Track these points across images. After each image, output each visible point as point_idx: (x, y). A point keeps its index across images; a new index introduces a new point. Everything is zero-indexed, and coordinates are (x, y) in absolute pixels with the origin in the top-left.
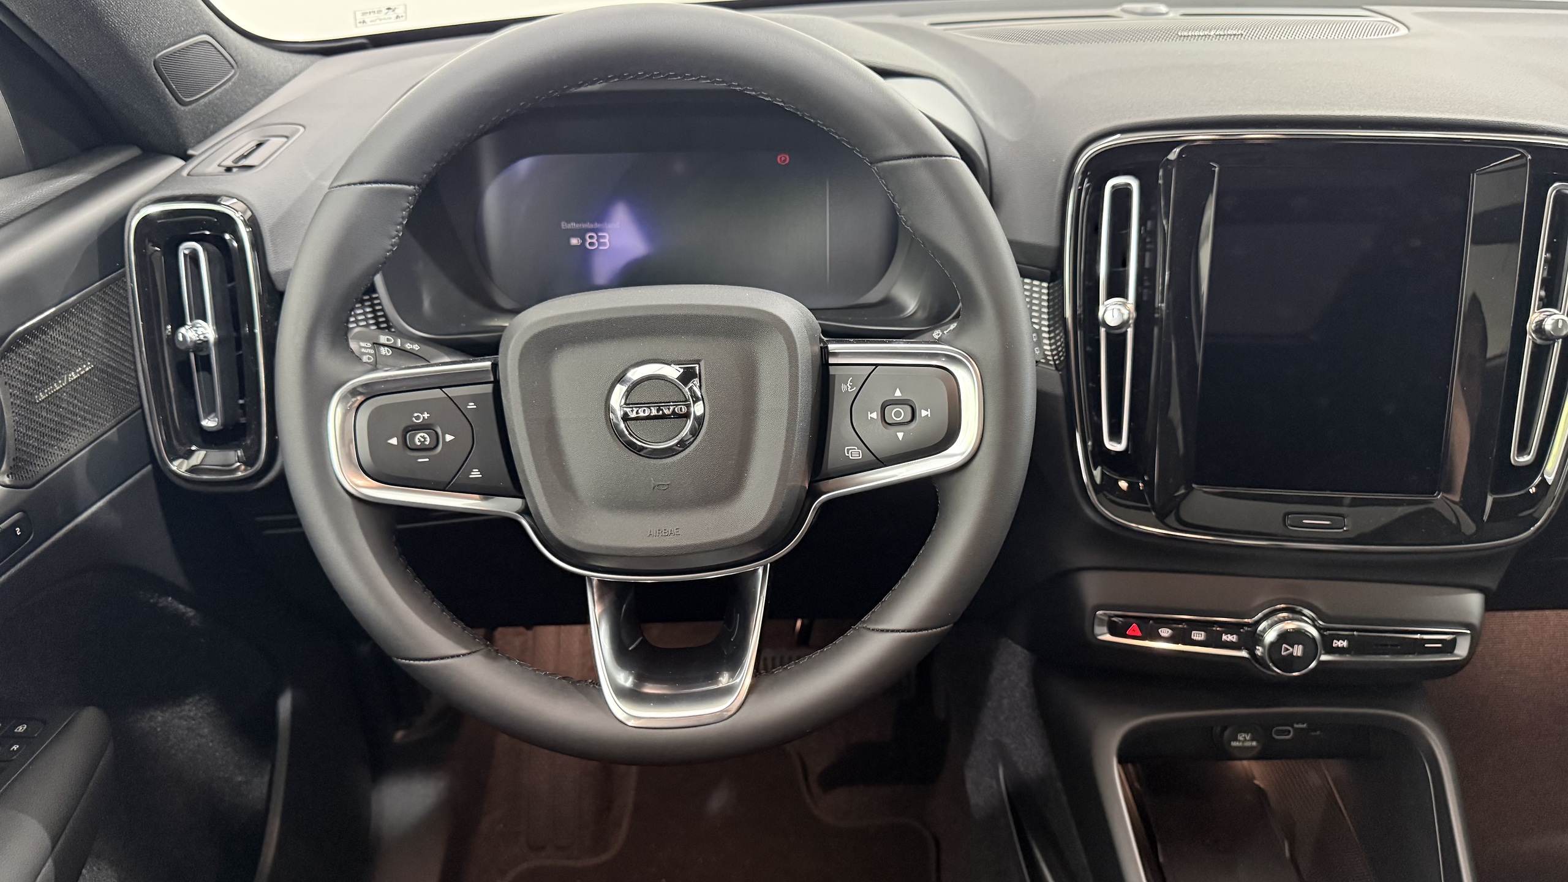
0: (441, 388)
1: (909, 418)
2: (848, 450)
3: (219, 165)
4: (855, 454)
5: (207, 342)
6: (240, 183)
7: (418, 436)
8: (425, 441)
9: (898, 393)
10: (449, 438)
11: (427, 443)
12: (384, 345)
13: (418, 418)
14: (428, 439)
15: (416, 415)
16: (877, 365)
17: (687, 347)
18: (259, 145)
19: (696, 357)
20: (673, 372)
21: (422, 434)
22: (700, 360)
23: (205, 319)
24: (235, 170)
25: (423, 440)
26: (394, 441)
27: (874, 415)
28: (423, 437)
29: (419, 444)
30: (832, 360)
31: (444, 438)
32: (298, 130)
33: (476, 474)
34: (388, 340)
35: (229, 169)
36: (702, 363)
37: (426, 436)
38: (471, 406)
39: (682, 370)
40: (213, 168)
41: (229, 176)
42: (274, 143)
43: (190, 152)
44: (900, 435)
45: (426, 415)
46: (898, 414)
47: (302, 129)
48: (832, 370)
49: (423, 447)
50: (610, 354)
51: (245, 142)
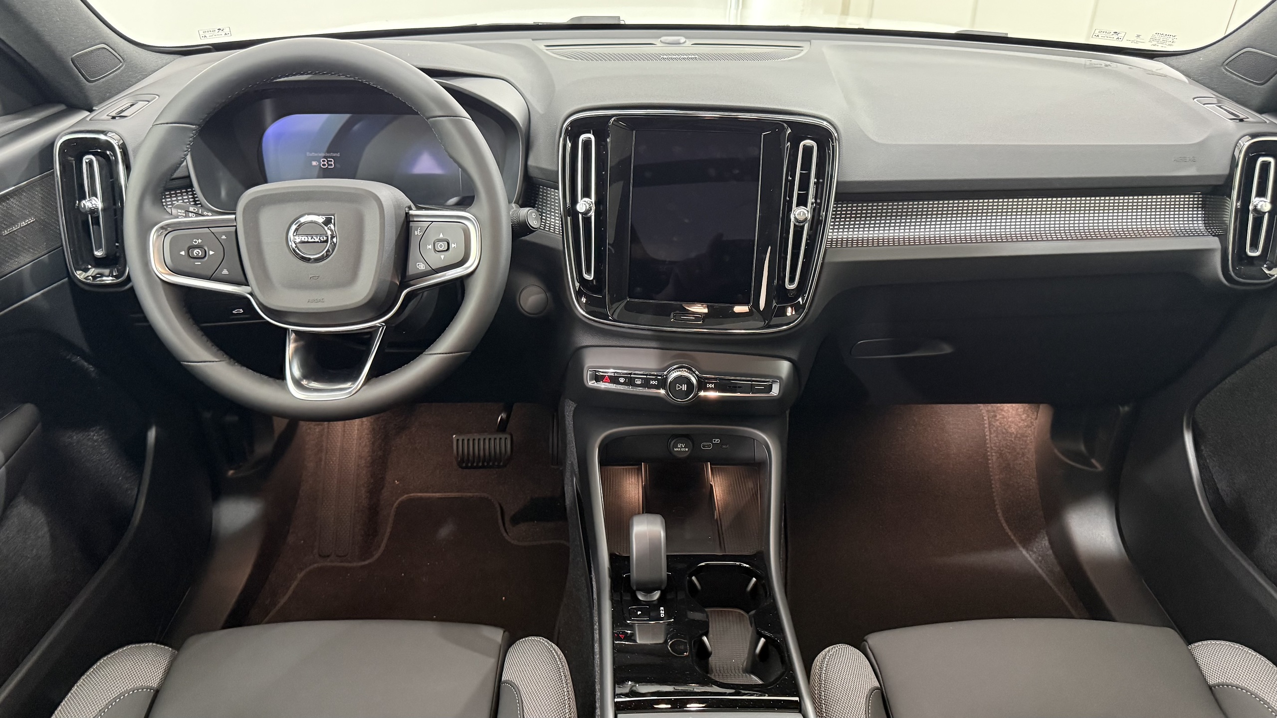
0: (208, 228)
1: (446, 248)
2: (418, 265)
3: (108, 115)
4: (422, 267)
5: (98, 209)
6: (119, 126)
7: (195, 251)
8: (199, 253)
9: (441, 236)
10: (211, 253)
11: (200, 255)
12: (192, 212)
13: (196, 242)
14: (200, 253)
15: (194, 240)
16: (432, 222)
17: (329, 207)
18: (132, 105)
19: (334, 213)
20: (320, 219)
21: (198, 250)
22: (334, 214)
23: (96, 197)
24: (117, 118)
25: (197, 253)
26: (183, 253)
27: (430, 247)
28: (198, 252)
29: (196, 255)
30: (411, 219)
31: (209, 253)
32: (156, 97)
33: (225, 272)
34: (194, 210)
35: (114, 118)
36: (336, 216)
37: (199, 251)
38: (224, 237)
39: (325, 219)
40: (105, 117)
41: (114, 121)
42: (141, 104)
43: (94, 108)
44: (442, 257)
45: (200, 241)
46: (441, 246)
47: (157, 97)
48: (411, 224)
49: (197, 257)
50: (290, 210)
51: (125, 103)
